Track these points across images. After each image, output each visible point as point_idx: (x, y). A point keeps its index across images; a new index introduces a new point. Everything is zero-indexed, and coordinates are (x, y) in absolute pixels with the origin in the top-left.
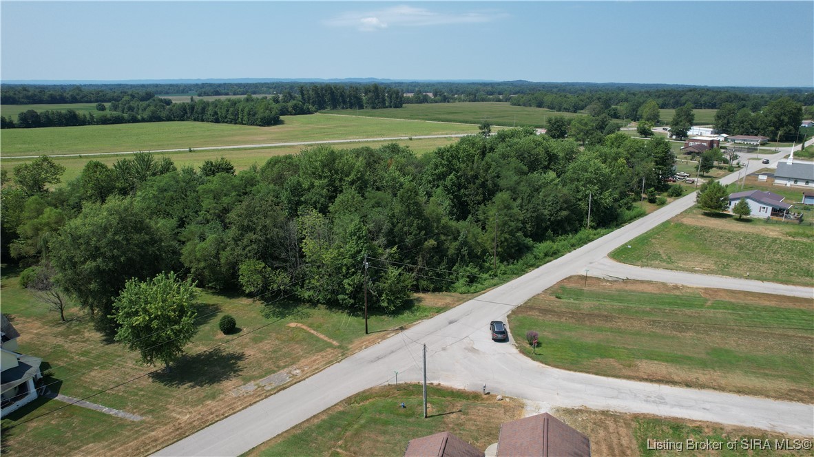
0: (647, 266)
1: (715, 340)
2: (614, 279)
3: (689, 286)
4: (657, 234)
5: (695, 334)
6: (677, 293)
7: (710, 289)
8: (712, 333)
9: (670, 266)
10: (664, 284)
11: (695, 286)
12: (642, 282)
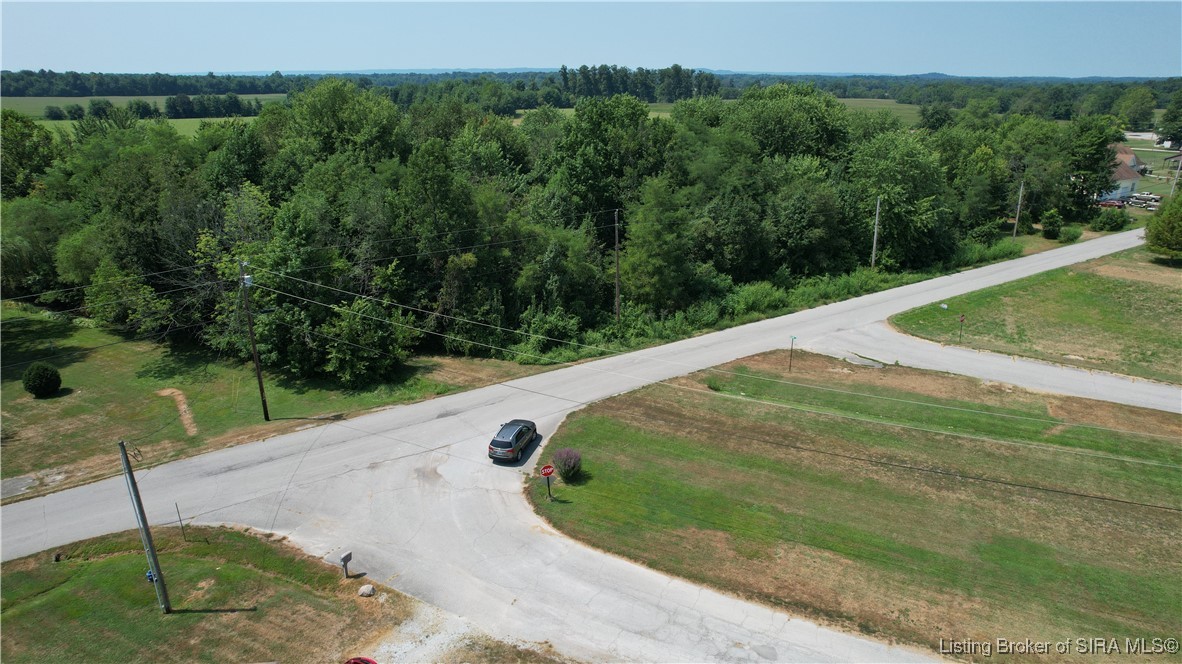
0: (960, 343)
1: (1020, 517)
2: (867, 362)
3: (1029, 390)
4: (1024, 289)
5: (974, 498)
6: (992, 401)
7: (1079, 400)
8: (1023, 501)
9: (1013, 347)
10: (972, 382)
11: (1044, 391)
12: (923, 373)
